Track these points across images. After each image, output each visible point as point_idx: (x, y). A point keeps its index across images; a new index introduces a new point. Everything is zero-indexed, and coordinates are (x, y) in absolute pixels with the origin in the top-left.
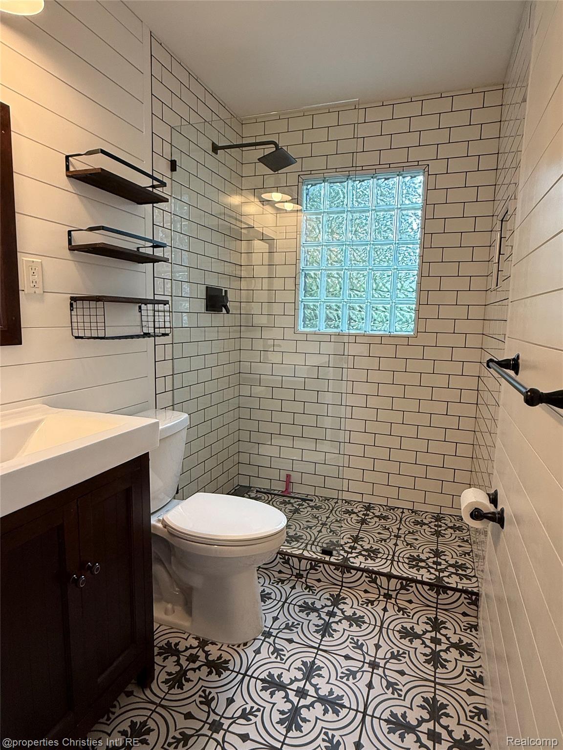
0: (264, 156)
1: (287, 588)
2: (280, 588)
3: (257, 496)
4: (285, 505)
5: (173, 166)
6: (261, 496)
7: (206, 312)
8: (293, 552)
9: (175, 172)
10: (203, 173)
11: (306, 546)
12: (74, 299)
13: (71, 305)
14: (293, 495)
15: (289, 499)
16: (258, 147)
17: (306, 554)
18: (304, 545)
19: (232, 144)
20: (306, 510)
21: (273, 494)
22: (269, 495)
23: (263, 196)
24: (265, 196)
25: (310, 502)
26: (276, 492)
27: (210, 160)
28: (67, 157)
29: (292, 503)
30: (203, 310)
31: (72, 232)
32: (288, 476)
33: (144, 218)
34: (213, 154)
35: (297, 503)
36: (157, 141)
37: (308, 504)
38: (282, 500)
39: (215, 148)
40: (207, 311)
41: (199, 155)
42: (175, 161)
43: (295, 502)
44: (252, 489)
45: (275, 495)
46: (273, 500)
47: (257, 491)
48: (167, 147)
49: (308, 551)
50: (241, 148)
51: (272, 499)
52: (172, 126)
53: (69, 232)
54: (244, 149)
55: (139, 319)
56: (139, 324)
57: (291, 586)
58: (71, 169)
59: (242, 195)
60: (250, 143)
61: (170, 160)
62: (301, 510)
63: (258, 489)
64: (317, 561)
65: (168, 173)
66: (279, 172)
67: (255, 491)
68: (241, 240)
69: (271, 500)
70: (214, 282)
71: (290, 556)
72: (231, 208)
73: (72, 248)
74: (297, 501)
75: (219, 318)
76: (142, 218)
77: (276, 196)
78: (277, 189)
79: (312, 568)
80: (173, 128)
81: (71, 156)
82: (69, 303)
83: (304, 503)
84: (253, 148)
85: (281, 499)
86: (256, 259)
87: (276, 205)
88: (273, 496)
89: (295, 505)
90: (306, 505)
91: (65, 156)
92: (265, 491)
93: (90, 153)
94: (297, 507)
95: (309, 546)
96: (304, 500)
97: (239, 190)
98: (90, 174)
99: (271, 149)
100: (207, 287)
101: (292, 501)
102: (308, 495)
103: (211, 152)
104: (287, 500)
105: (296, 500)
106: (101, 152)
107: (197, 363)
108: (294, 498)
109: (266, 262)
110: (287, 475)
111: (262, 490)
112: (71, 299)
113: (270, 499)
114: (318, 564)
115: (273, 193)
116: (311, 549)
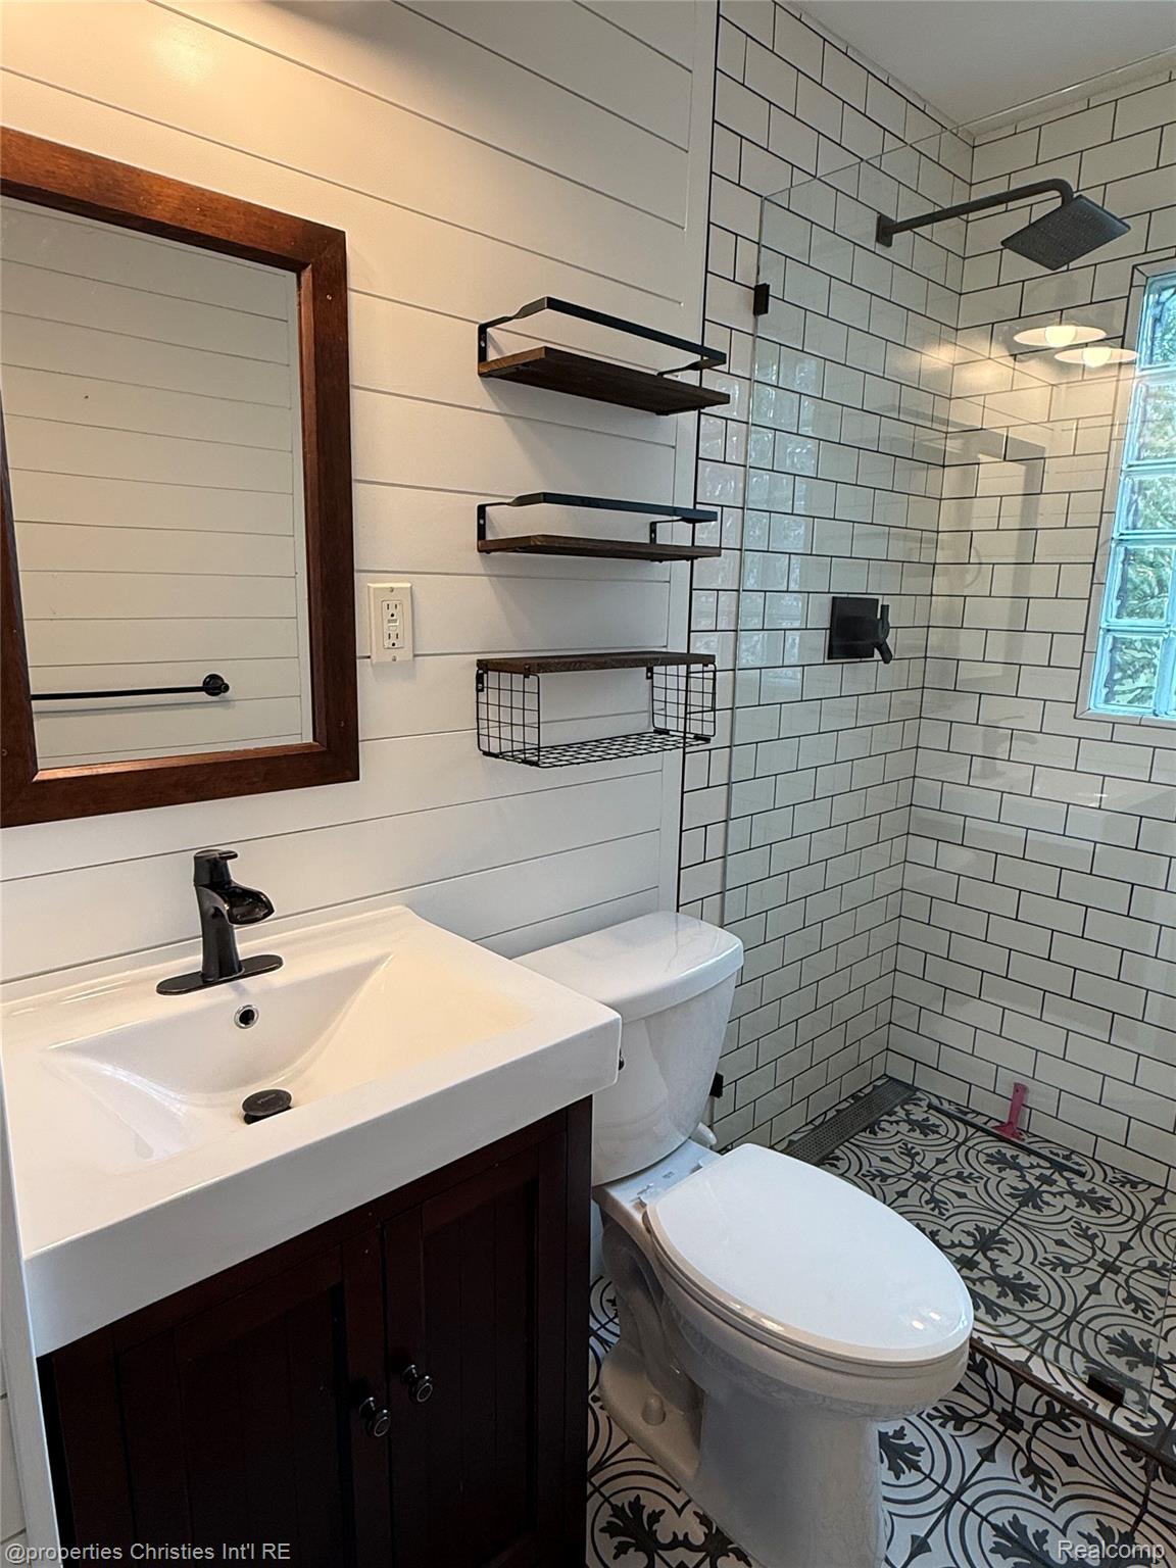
0: (1031, 225)
1: (971, 1446)
2: (949, 1442)
3: (927, 1119)
4: (1000, 1171)
5: (761, 299)
6: (938, 1122)
7: (826, 661)
8: (999, 1349)
9: (765, 315)
10: (848, 305)
11: (1042, 1342)
12: (484, 666)
13: (479, 679)
14: (1026, 1141)
15: (1015, 1153)
16: (1012, 205)
17: (1037, 1368)
18: (1036, 1334)
19: (938, 209)
20: (1059, 1202)
21: (973, 1125)
22: (960, 1125)
23: (1018, 338)
24: (1024, 338)
25: (1076, 1179)
26: (980, 1121)
27: (869, 268)
28: (483, 329)
29: (1019, 1168)
30: (820, 656)
31: (487, 508)
32: (1020, 1089)
33: (673, 447)
34: (880, 249)
35: (1037, 1172)
36: (722, 242)
37: (1070, 1184)
38: (993, 1151)
39: (886, 230)
40: (829, 658)
41: (833, 261)
42: (766, 287)
43: (1032, 1167)
44: (918, 1094)
45: (978, 1128)
46: (970, 1144)
47: (930, 1106)
48: (747, 251)
49: (1043, 1358)
50: (964, 217)
51: (966, 1140)
52: (765, 195)
53: (482, 509)
54: (972, 216)
55: (647, 695)
56: (646, 709)
57: (980, 1447)
58: (492, 355)
59: (955, 344)
60: (992, 197)
61: (753, 286)
62: (1046, 1197)
63: (935, 1102)
64: (1070, 1407)
65: (744, 319)
66: (1072, 265)
67: (924, 1104)
68: (944, 466)
69: (964, 1143)
70: (853, 583)
71: (990, 1358)
72: (919, 384)
73: (486, 546)
74: (1039, 1166)
75: (864, 673)
76: (669, 446)
77: (1057, 335)
78: (1060, 315)
79: (1050, 1416)
80: (766, 199)
81: (492, 324)
82: (475, 673)
83: (1056, 1176)
84: (1002, 208)
85: (993, 1146)
86: (982, 514)
87: (1058, 357)
88: (971, 1130)
89: (1029, 1178)
90: (1062, 1183)
91: (477, 326)
92: (952, 1109)
93: (527, 311)
94: (1036, 1184)
95: (1050, 1344)
96: (1060, 1168)
97: (950, 331)
98: (524, 365)
99: (1050, 202)
100: (834, 598)
101: (1024, 1160)
102: (1073, 1152)
103: (871, 244)
104: (1009, 1152)
105: (1035, 1160)
106: (549, 307)
107: (794, 788)
108: (1030, 1152)
109: (1011, 521)
110: (1016, 1085)
111: (946, 1106)
112: (478, 665)
113: (960, 1139)
114: (1071, 1415)
115: (1048, 328)
116: (1056, 1359)
